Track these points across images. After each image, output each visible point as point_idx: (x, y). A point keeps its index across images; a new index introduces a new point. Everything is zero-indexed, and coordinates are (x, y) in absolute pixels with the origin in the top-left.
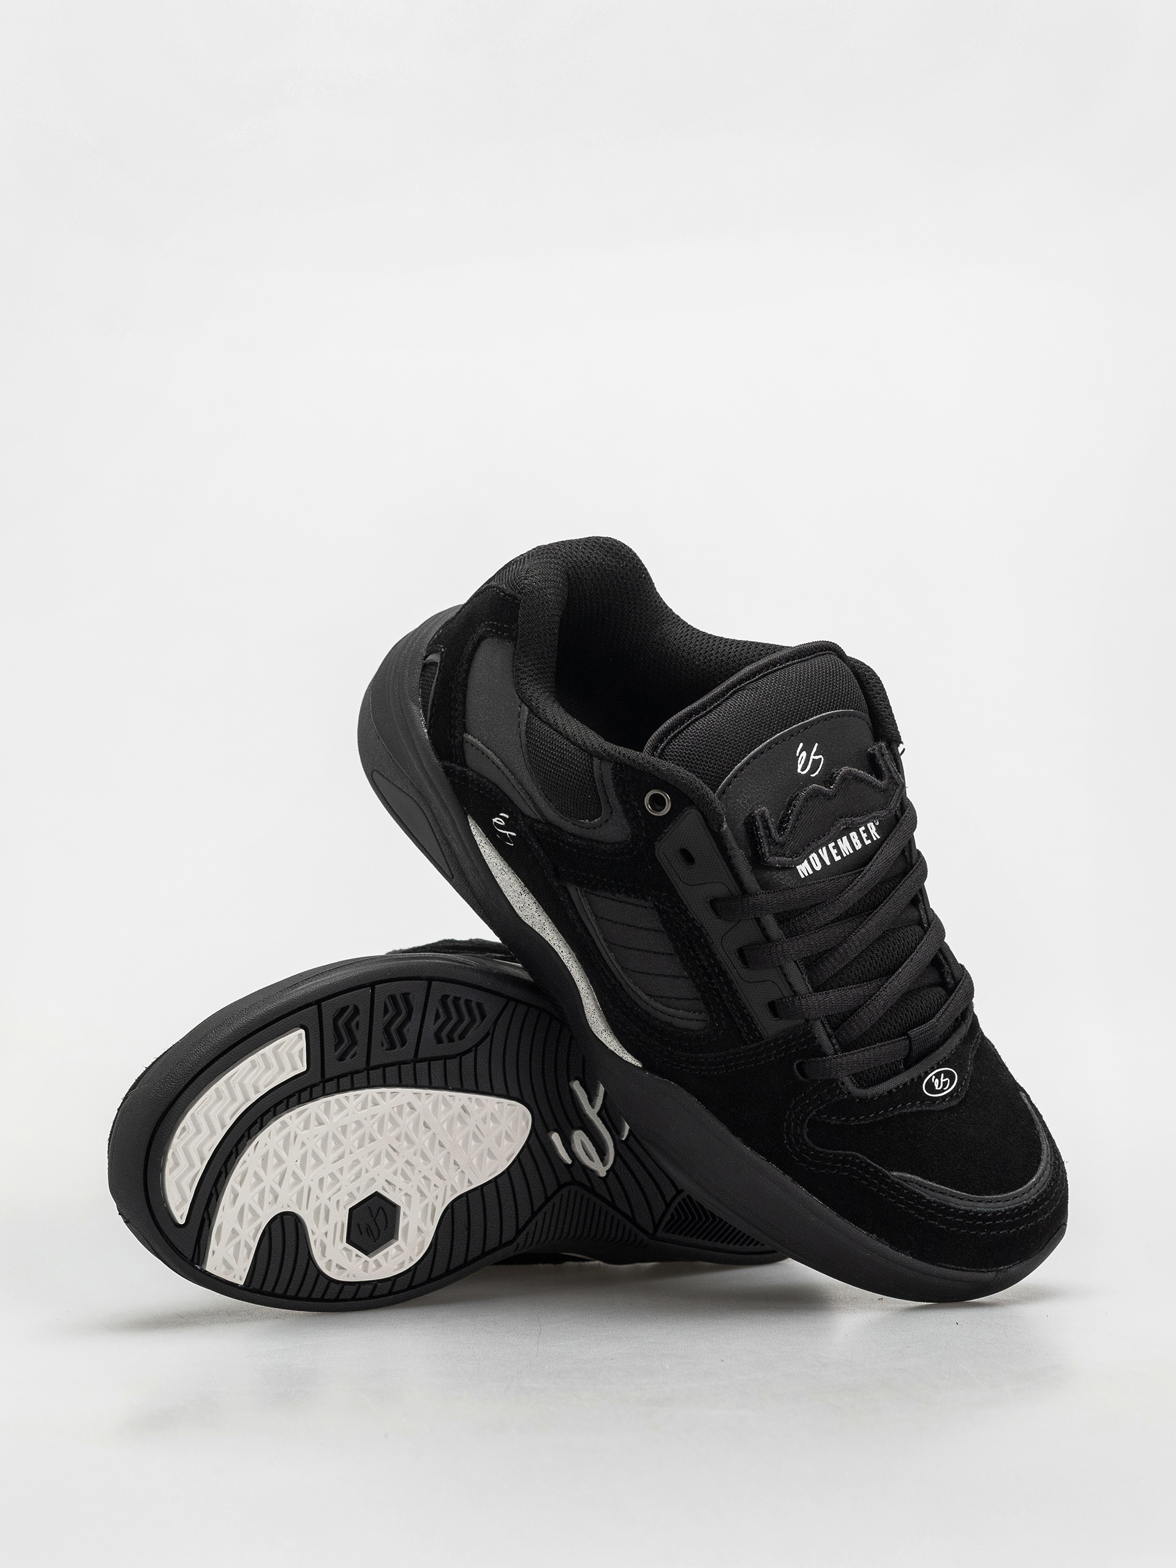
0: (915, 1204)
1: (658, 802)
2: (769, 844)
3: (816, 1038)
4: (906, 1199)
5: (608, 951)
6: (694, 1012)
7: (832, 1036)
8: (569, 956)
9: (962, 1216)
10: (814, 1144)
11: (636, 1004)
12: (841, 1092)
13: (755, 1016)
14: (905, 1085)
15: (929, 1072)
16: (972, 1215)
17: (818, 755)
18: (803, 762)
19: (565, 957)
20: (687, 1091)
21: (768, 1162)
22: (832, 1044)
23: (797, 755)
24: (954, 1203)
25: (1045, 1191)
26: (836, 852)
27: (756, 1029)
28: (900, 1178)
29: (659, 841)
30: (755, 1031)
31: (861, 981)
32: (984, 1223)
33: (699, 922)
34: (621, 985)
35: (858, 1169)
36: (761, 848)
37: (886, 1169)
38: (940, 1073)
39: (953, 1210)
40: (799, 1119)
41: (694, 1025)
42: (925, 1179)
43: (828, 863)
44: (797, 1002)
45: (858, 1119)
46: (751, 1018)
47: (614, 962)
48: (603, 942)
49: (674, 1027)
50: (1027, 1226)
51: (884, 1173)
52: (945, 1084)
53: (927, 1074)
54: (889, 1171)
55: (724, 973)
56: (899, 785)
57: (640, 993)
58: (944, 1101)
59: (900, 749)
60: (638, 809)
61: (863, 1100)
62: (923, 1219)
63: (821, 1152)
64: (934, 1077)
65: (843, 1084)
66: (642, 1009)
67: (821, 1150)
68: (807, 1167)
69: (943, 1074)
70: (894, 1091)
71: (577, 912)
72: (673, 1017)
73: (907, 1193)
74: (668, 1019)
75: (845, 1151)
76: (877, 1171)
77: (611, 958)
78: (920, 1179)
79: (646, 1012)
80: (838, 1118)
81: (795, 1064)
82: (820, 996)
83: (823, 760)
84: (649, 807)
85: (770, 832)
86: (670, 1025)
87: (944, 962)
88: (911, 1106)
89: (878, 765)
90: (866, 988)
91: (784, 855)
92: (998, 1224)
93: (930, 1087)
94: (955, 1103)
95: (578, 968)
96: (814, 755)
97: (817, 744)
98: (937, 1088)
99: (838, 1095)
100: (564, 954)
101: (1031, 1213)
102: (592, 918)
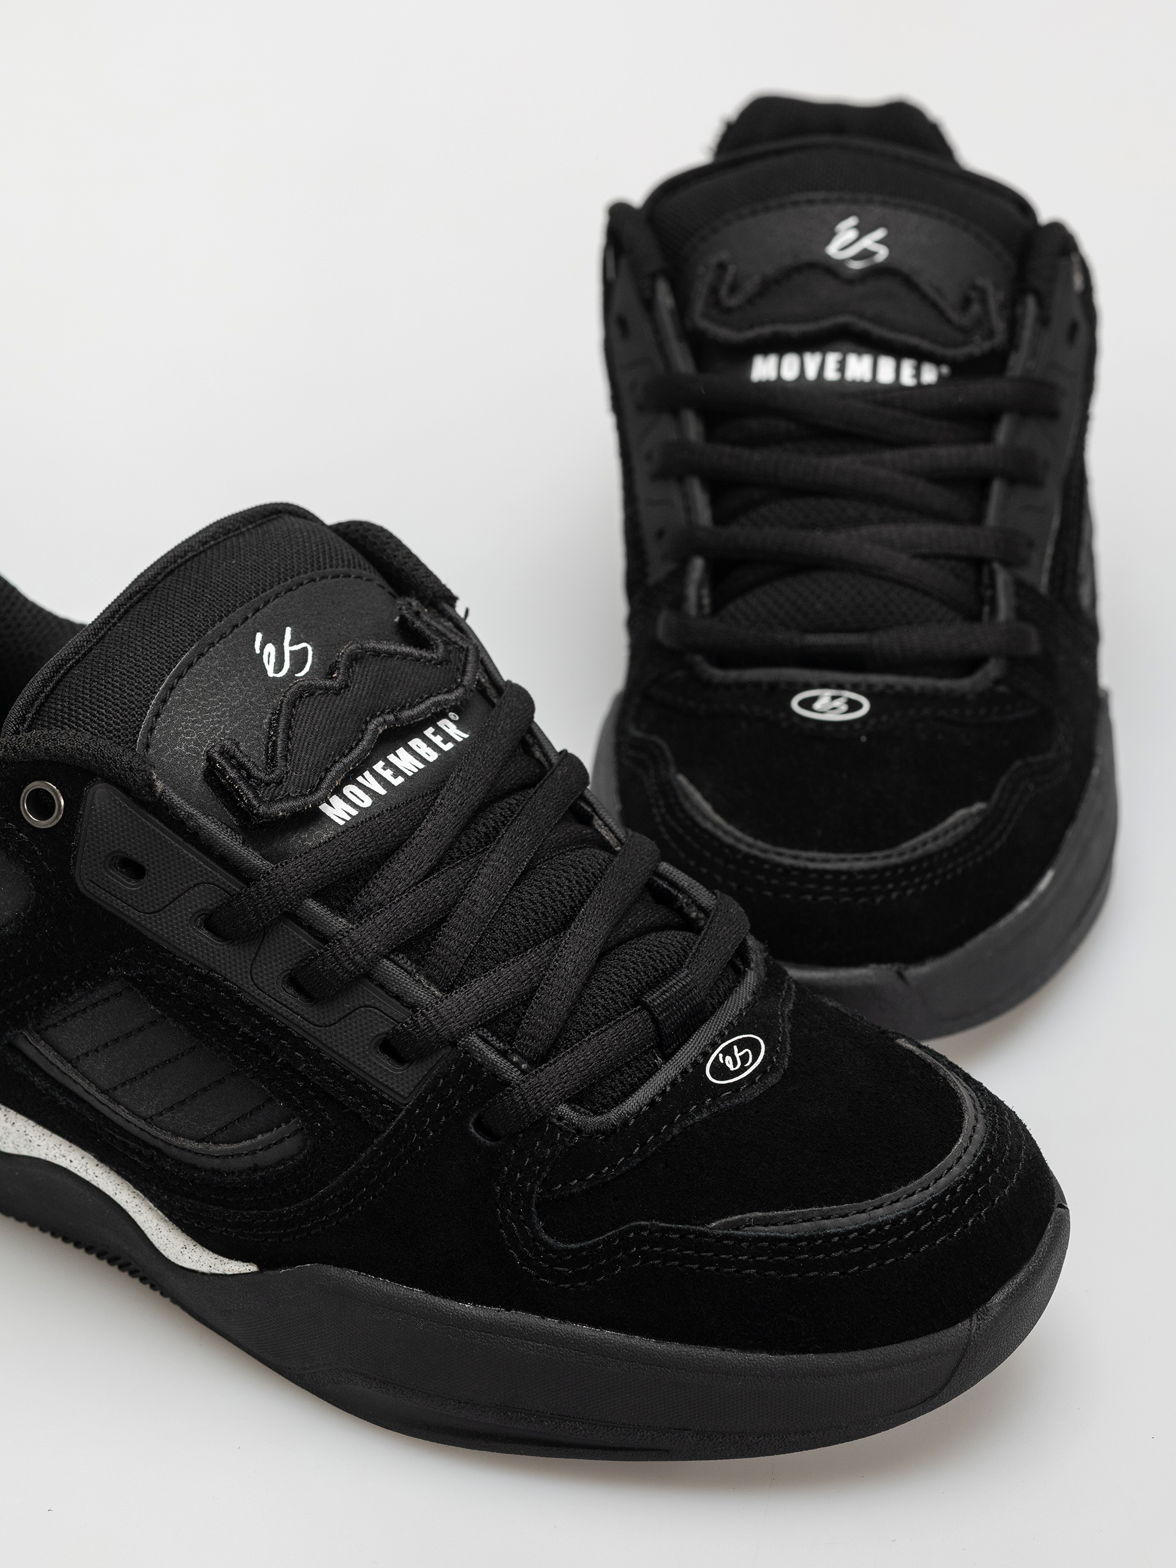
0: (771, 1258)
1: (42, 804)
2: (254, 790)
3: (481, 1065)
4: (753, 1257)
5: (111, 1105)
6: (279, 1126)
7: (507, 1052)
8: (84, 1161)
9: (856, 1242)
10: (564, 1242)
11: (194, 1167)
12: (566, 1133)
13: (367, 1078)
14: (673, 1083)
15: (711, 1051)
16: (873, 1233)
17: (298, 643)
18: (273, 660)
19: (79, 1167)
20: (334, 1266)
21: (509, 1310)
22: (513, 1063)
23: (258, 651)
24: (832, 1225)
25: (987, 1151)
26: (392, 773)
27: (382, 1100)
28: (725, 1226)
29: (74, 864)
30: (382, 1103)
31: (519, 949)
32: (900, 1238)
33: (202, 967)
34: (158, 1150)
35: (652, 1247)
36: (241, 797)
37: (697, 1225)
38: (731, 1046)
39: (836, 1239)
40: (520, 1213)
41: (290, 1146)
42: (769, 1211)
43: (382, 792)
44: (420, 1019)
45: (614, 1166)
46: (364, 1083)
47: (130, 1117)
48: (99, 1096)
49: (263, 1170)
50: (979, 1216)
51: (694, 1232)
52: (744, 1058)
53: (707, 1056)
54: (703, 1226)
55: (283, 1032)
56: (467, 650)
57: (189, 1144)
58: (754, 1082)
59: (460, 610)
60: (19, 832)
61: (611, 1133)
62: (795, 1275)
63: (582, 1249)
64: (721, 1056)
65: (560, 1119)
66: (205, 1171)
67: (578, 1245)
68: (572, 1286)
69: (735, 1047)
70: (658, 1099)
71: (47, 1076)
72: (254, 1152)
73: (749, 1247)
74: (246, 1162)
75: (618, 1227)
76: (683, 1234)
77: (122, 1114)
78: (759, 1214)
79: (214, 1171)
80: (582, 1179)
81: (471, 1125)
82: (457, 996)
83: (310, 649)
84: (33, 820)
85: (248, 771)
86: (256, 1168)
87: (672, 890)
88: (698, 1111)
89: (416, 630)
90: (531, 958)
91: (288, 797)
92: (925, 1230)
93: (720, 1070)
94: (773, 1080)
95: (106, 1175)
96: (291, 644)
97: (288, 630)
98: (732, 1069)
99: (562, 1141)
100: (75, 1163)
101: (976, 1193)
102: (67, 1068)
